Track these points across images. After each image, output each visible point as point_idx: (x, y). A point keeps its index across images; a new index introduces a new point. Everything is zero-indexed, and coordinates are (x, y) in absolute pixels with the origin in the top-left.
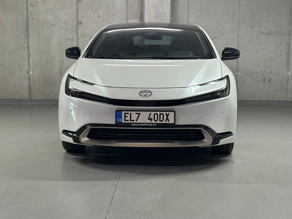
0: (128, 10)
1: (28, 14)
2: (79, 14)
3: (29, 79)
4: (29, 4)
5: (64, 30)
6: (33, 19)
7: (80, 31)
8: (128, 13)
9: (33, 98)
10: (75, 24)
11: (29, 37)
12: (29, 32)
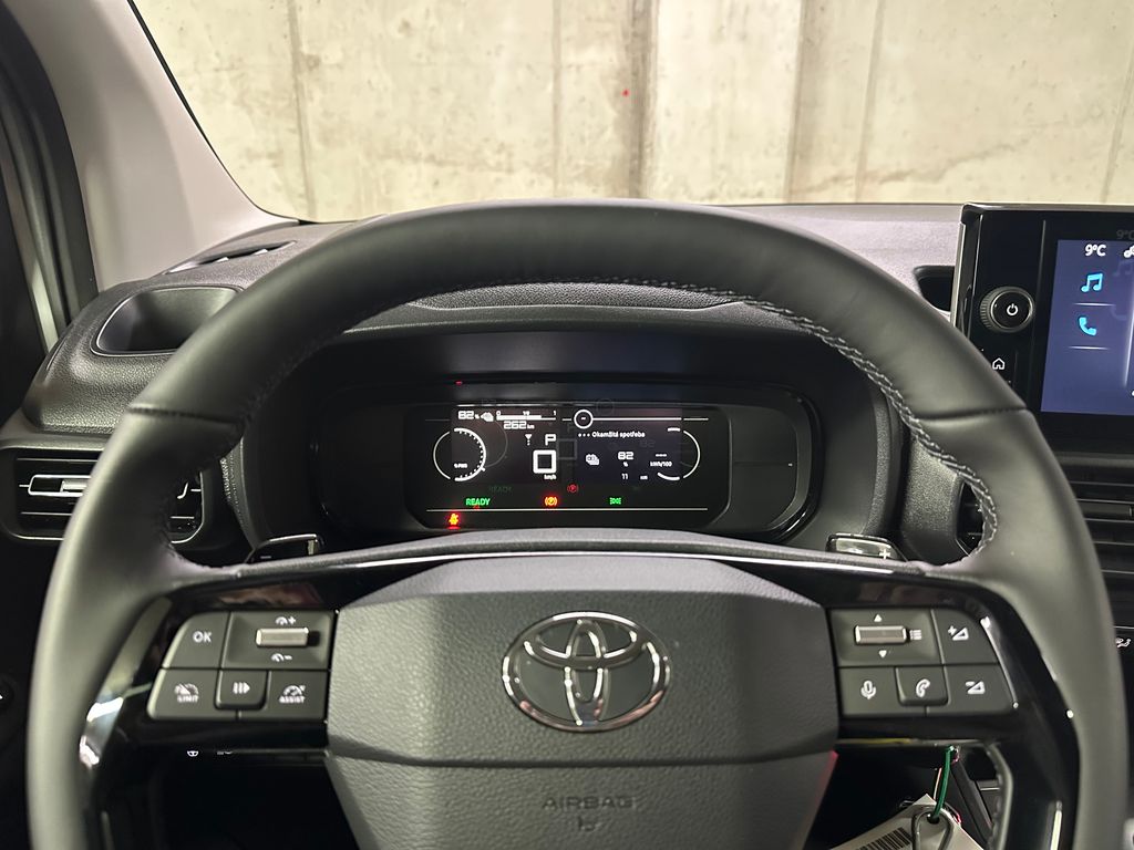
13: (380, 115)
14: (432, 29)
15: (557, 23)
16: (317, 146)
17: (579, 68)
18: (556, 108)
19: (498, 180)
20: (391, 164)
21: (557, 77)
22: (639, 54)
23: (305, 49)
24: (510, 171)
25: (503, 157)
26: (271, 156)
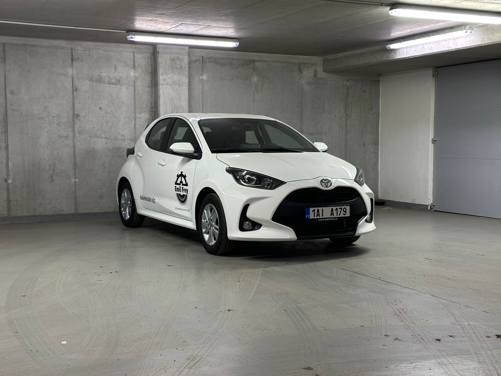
0: (137, 103)
1: (6, 103)
2: (76, 105)
3: (8, 190)
4: (8, 91)
5: (56, 125)
6: (13, 110)
7: (77, 126)
8: (136, 106)
9: (13, 215)
10: (71, 118)
11: (8, 134)
12: (7, 127)
13: (93, 128)
14: (107, 109)
15: (135, 109)
16: (77, 135)
17: (140, 118)
18: (135, 126)
19: (121, 143)
20: (95, 139)
21: (135, 120)
22: (153, 115)
23: (76, 113)
24: (124, 140)
25: (123, 138)
26: (65, 137)
